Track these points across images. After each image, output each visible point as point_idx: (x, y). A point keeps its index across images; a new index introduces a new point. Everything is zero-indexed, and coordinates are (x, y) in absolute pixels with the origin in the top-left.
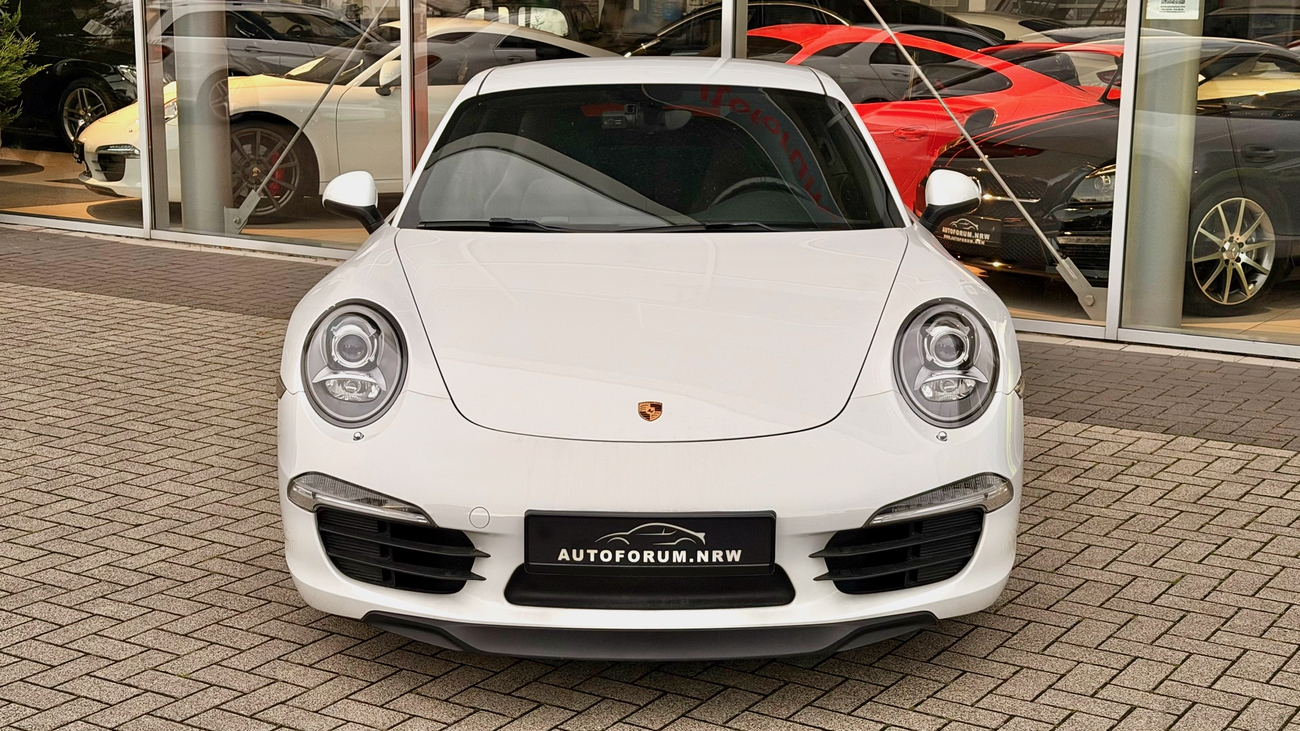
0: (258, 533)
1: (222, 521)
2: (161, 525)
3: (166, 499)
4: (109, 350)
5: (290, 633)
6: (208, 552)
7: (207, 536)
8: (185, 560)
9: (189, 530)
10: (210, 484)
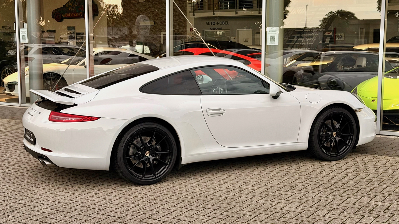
0: (33, 165)
1: (25, 163)
2: (11, 164)
3: (13, 159)
4: (4, 130)
5: (36, 182)
6: (21, 169)
7: (21, 166)
8: (15, 170)
9: (17, 165)
10: (24, 156)
